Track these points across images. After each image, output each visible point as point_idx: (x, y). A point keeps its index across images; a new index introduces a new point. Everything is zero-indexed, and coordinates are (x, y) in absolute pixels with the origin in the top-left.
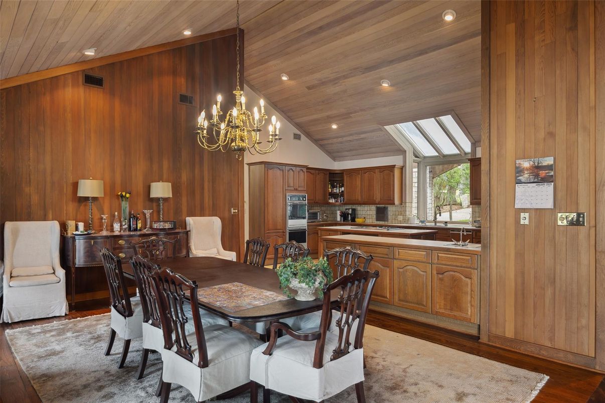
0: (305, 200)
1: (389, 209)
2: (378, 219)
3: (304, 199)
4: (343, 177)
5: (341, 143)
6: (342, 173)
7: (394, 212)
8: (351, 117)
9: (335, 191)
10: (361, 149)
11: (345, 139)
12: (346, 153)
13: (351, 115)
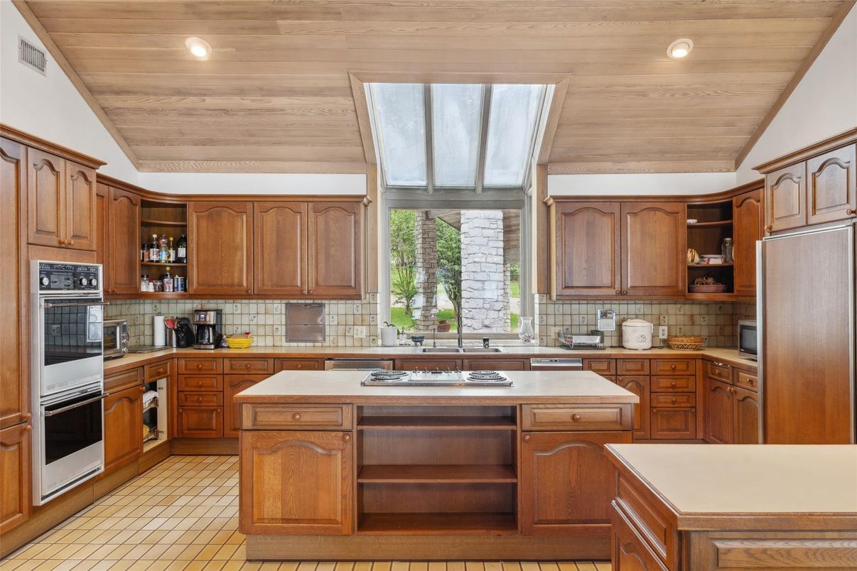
0: (96, 288)
1: (326, 310)
2: (291, 337)
3: (94, 282)
4: (183, 217)
5: (189, 112)
6: (181, 206)
7: (342, 319)
8: (275, 30)
9: (154, 258)
10: (246, 143)
11: (210, 102)
12: (189, 150)
13: (279, 22)
